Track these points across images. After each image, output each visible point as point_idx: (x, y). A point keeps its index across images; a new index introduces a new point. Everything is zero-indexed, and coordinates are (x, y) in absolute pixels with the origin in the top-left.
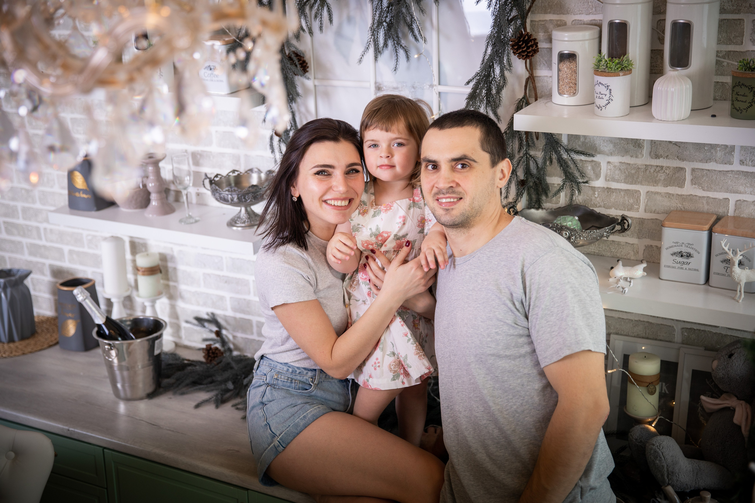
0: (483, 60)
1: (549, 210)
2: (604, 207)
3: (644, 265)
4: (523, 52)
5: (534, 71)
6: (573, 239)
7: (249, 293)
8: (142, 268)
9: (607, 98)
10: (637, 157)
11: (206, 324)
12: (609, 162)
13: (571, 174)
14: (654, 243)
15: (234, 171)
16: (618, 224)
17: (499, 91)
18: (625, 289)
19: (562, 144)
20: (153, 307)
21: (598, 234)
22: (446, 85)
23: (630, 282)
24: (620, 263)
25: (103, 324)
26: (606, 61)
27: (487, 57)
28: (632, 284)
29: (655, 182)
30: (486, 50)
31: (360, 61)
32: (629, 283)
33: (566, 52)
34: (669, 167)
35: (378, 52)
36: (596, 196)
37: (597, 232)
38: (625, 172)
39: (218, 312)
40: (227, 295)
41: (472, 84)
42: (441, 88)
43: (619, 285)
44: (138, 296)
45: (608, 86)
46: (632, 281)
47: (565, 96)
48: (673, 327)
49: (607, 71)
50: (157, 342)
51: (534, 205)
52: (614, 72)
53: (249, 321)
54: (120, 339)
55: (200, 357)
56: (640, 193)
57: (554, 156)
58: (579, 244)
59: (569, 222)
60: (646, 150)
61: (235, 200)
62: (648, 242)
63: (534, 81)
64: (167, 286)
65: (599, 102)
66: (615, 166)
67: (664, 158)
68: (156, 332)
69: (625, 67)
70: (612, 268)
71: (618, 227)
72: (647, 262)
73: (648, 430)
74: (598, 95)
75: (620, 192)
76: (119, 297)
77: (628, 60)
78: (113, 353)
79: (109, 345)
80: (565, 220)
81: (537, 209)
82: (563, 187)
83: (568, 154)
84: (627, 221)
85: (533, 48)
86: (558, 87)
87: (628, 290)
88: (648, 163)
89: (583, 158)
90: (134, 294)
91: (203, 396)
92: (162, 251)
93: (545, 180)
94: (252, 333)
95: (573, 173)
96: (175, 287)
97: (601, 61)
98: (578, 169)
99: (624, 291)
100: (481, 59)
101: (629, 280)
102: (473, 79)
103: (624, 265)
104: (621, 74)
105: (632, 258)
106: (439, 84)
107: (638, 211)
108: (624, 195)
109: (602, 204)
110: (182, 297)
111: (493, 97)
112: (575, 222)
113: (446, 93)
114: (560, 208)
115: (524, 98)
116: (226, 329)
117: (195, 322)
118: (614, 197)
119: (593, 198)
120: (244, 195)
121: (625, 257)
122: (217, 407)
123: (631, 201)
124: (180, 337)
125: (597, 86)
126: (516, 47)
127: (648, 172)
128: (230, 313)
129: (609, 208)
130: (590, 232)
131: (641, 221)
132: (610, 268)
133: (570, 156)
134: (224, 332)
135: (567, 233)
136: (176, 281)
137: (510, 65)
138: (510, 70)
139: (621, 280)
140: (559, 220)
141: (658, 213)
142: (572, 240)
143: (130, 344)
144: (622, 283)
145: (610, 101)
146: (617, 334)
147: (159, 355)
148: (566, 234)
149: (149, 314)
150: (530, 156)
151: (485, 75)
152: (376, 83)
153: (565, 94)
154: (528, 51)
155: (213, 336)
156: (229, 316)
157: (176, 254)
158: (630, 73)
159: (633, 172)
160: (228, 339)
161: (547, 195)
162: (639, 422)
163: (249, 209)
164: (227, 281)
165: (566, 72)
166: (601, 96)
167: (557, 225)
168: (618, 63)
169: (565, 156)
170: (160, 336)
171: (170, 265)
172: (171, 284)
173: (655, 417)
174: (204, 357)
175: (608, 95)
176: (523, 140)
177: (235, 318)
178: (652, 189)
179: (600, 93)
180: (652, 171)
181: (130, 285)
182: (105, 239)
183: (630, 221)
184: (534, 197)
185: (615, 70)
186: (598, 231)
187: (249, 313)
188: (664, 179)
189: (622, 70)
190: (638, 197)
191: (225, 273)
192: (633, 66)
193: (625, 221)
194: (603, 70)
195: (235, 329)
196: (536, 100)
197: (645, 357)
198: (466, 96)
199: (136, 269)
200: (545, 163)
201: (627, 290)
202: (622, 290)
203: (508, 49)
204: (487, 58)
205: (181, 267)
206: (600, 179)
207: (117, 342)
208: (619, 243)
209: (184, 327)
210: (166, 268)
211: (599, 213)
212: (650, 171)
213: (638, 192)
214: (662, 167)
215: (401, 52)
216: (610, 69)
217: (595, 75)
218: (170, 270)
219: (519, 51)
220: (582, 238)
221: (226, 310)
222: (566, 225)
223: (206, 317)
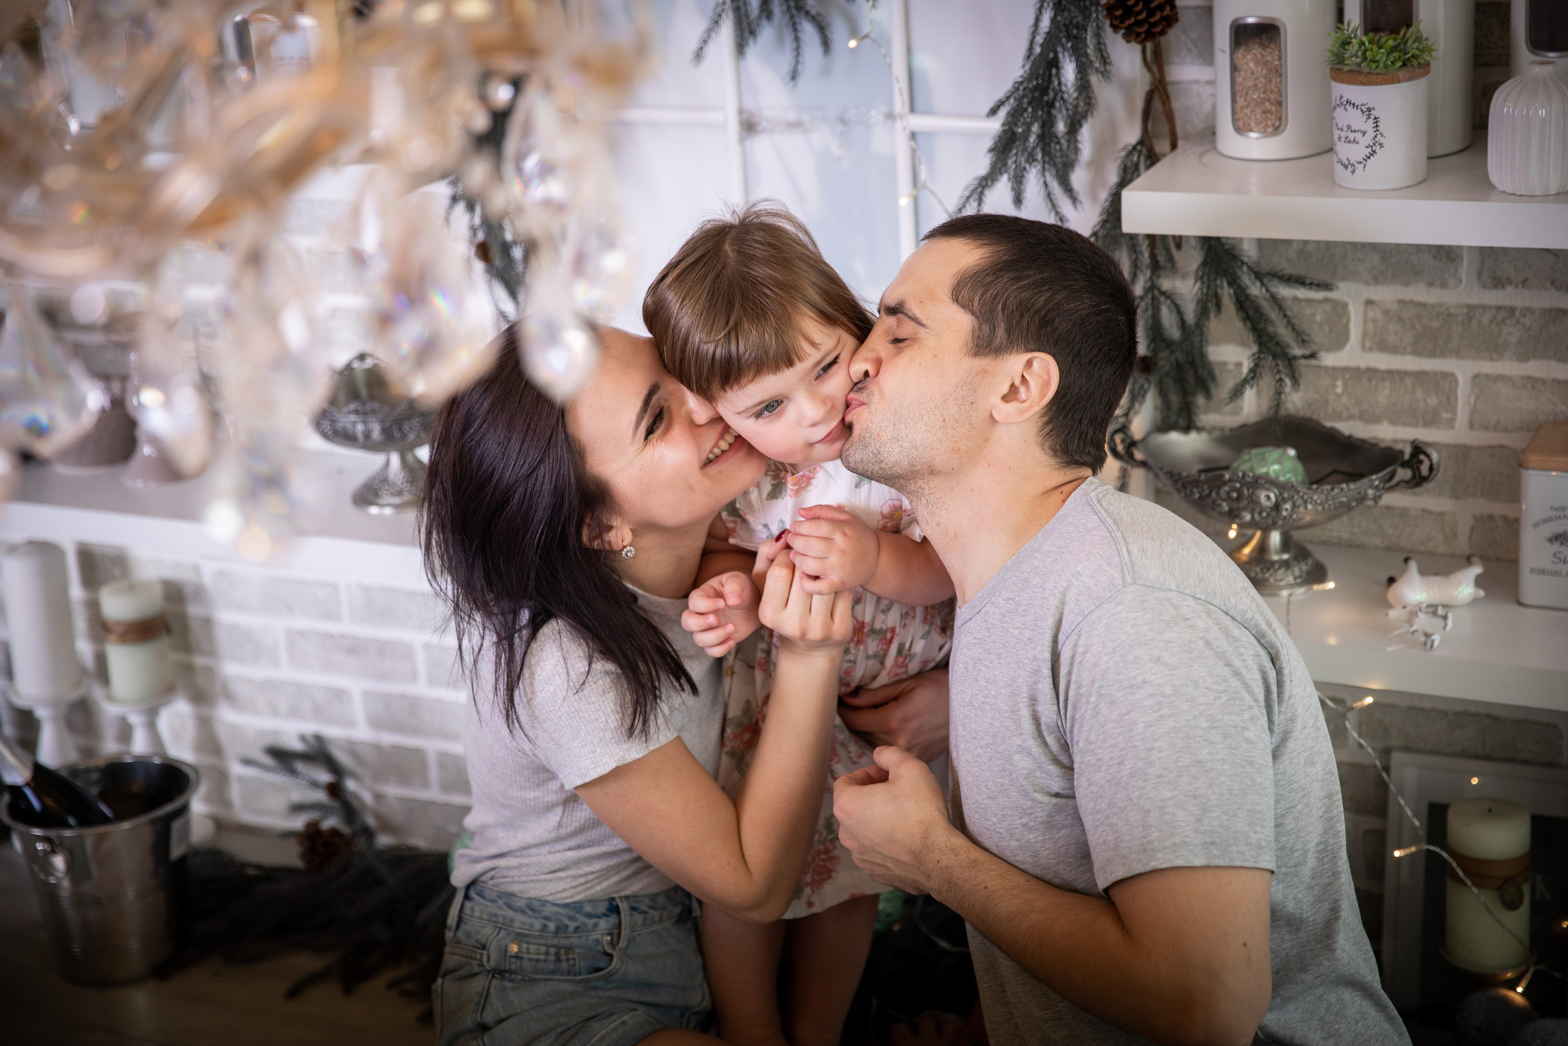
0: (1031, 48)
1: (1216, 434)
2: (1361, 418)
3: (1477, 570)
4: (1139, 23)
5: (1166, 68)
6: (1286, 509)
7: (414, 677)
8: (118, 623)
9: (1368, 139)
10: (1444, 285)
11: (300, 766)
12: (1369, 302)
13: (1272, 337)
14: (1498, 509)
15: (362, 357)
16: (1405, 464)
17: (1074, 128)
18: (1433, 637)
19: (1246, 259)
20: (151, 727)
21: (1351, 494)
22: (930, 112)
23: (1445, 618)
24: (1413, 566)
25: (27, 784)
26: (1362, 43)
27: (1039, 39)
28: (1450, 622)
29: (1495, 349)
30: (1038, 20)
31: (699, 55)
32: (1441, 622)
33: (1251, 20)
34: (1530, 310)
35: (745, 33)
36: (1339, 390)
37: (1349, 489)
38: (1414, 327)
39: (332, 732)
40: (355, 686)
41: (1003, 113)
42: (918, 122)
43: (1414, 628)
44: (111, 698)
45: (1369, 110)
46: (1450, 616)
47: (1253, 135)
48: (1556, 726)
49: (1366, 70)
50: (176, 825)
51: (1176, 422)
52: (1383, 71)
53: (417, 754)
54: (71, 821)
55: (291, 856)
56: (1456, 381)
57: (1227, 293)
58: (1302, 523)
59: (1274, 463)
60: (1466, 269)
61: (376, 434)
62: (1482, 506)
63: (1168, 97)
64: (187, 670)
65: (1344, 151)
66: (1386, 312)
67: (1516, 286)
68: (169, 799)
69: (1413, 56)
70: (1391, 581)
71: (1403, 474)
72: (1485, 559)
73: (1507, 1003)
74: (1343, 135)
75: (1402, 380)
76: (54, 704)
77: (1418, 39)
78: (59, 862)
79: (46, 839)
80: (1263, 459)
81: (1187, 429)
82: (1255, 375)
83: (1263, 284)
84: (1428, 456)
85: (1165, 13)
86: (1234, 112)
87: (1441, 640)
88: (1474, 300)
89: (1302, 293)
90: (97, 693)
91: (305, 963)
92: (170, 574)
93: (1203, 356)
94: (426, 784)
95: (1276, 334)
96: (210, 671)
97: (1349, 43)
98: (1289, 322)
99: (1429, 643)
100: (1024, 45)
101: (1440, 611)
102: (1008, 98)
103: (1424, 572)
104: (1401, 74)
105: (1442, 549)
106: (912, 109)
107: (1453, 428)
108: (1414, 385)
109: (1356, 411)
110: (229, 697)
111: (1058, 143)
112: (1288, 464)
113: (931, 134)
114: (1244, 426)
115: (1141, 142)
116: (355, 776)
117: (267, 760)
118: (1387, 391)
119: (1332, 397)
120: (399, 422)
121: (1422, 548)
122: (348, 990)
123: (1433, 401)
124: (226, 803)
125: (1339, 111)
126: (1119, 13)
127: (1474, 323)
128: (363, 733)
129: (1374, 419)
130: (1333, 489)
131: (1462, 453)
132: (1384, 578)
133: (1267, 290)
134: (351, 785)
135: (1272, 495)
136: (212, 652)
137: (1105, 60)
138: (1105, 74)
139: (1420, 614)
140: (1246, 461)
141: (1506, 430)
142: (1285, 513)
143: (102, 837)
144: (1423, 621)
145: (1377, 148)
146: (1408, 749)
147: (183, 859)
148: (1268, 497)
149: (140, 745)
150: (1163, 293)
151: (1035, 88)
152: (741, 112)
153: (1251, 130)
154: (1152, 20)
155: (321, 796)
156: (362, 743)
157: (208, 580)
158: (1427, 73)
159: (1435, 324)
160: (363, 804)
161: (1208, 394)
162: (1483, 981)
163: (409, 457)
164: (354, 647)
165: (1252, 73)
166: (1351, 136)
167: (1244, 475)
168: (1394, 49)
169: (1255, 290)
170: (184, 810)
171: (194, 610)
172: (199, 661)
173: (1523, 968)
174: (303, 856)
175: (1371, 134)
176: (1141, 253)
177: (378, 748)
178: (1488, 367)
179: (1349, 127)
180: (1485, 320)
181: (83, 671)
182: (12, 549)
183: (1435, 456)
184: (1174, 399)
185: (1386, 66)
186: (1352, 486)
187: (415, 731)
188: (1519, 342)
189: (1404, 65)
190: (1450, 390)
191: (347, 627)
192: (1433, 54)
193: (1422, 457)
194: (1354, 68)
195: (379, 775)
196: (1174, 146)
197: (1490, 810)
198: (989, 143)
199: (101, 628)
200: (1203, 311)
201: (1437, 639)
202: (1423, 639)
203: (1097, 16)
204: (1041, 41)
205: (225, 616)
206: (1348, 346)
207: (68, 833)
208: (1403, 513)
209: (240, 778)
210: (183, 620)
211: (1350, 436)
212: (1480, 322)
213: (1449, 377)
214: (1512, 310)
215: (808, 30)
216: (1374, 66)
217: (1336, 79)
218: (194, 625)
219: (1128, 23)
220: (1310, 507)
221: (350, 724)
222: (1267, 473)
223: (296, 745)
